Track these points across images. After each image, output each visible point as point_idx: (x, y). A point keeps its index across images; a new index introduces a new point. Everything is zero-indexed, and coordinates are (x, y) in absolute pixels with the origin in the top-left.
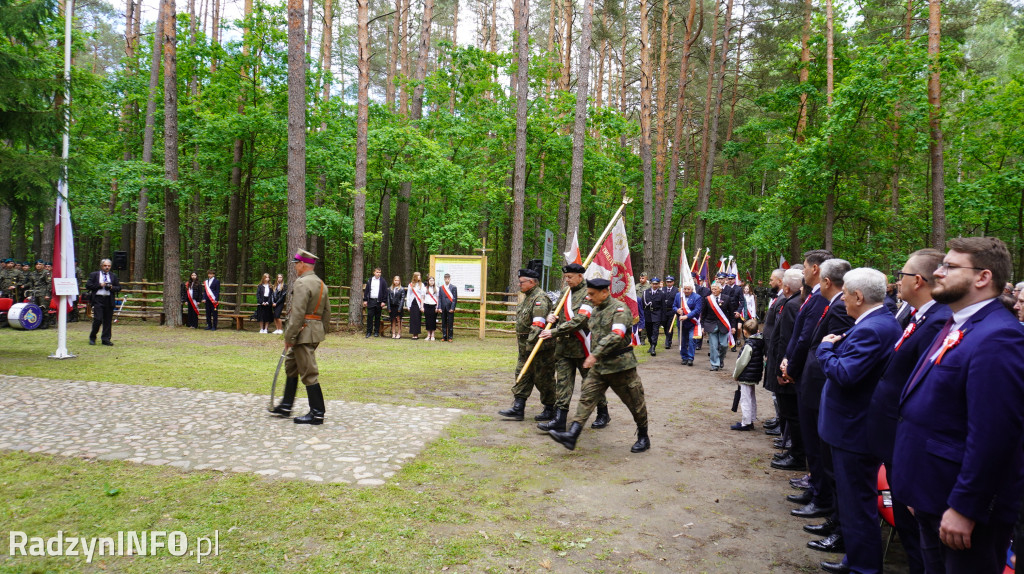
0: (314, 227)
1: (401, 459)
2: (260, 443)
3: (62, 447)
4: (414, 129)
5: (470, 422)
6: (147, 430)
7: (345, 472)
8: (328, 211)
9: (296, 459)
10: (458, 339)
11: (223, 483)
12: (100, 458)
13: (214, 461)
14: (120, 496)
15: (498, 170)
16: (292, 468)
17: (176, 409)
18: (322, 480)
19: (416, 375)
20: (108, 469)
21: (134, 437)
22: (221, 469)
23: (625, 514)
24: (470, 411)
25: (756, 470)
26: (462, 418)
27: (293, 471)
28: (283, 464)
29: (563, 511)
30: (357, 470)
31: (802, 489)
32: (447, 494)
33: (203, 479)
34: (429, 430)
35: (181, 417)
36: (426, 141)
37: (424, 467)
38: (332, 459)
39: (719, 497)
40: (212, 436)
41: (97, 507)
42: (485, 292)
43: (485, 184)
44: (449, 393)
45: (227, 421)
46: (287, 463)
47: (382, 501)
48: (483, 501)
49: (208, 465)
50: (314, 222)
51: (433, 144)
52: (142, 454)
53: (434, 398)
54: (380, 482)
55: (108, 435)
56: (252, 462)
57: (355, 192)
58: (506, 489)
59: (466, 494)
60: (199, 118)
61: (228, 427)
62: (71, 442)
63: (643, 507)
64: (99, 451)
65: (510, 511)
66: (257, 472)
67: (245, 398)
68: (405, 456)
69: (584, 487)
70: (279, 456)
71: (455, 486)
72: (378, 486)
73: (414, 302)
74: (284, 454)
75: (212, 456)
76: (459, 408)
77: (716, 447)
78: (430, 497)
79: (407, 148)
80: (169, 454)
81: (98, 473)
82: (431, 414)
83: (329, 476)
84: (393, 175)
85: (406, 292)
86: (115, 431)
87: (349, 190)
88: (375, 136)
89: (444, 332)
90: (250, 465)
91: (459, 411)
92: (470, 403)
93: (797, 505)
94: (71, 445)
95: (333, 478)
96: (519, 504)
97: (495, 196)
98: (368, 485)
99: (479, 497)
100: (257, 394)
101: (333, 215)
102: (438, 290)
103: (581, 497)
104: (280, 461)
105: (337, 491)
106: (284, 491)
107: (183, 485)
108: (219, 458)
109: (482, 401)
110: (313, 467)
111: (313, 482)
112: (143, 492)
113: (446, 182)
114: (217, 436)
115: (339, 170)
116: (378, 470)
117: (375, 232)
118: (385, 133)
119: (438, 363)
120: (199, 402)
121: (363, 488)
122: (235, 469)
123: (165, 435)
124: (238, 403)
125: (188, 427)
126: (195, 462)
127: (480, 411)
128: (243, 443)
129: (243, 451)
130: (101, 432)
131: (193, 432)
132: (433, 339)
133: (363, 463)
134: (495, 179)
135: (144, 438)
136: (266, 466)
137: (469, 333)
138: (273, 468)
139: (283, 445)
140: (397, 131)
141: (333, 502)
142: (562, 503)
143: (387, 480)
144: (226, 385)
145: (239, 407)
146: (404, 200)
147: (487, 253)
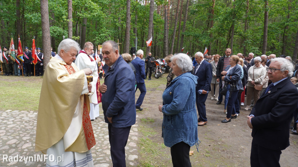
8: (57, 27)
43: (115, 20)
51: (95, 5)
57: (68, 20)
79: (86, 5)
84: (80, 14)
87: (66, 20)
97: (119, 24)
101: (60, 29)
117: (76, 37)
144: (19, 105)
145: (26, 122)
146: (85, 25)
147: (119, 45)
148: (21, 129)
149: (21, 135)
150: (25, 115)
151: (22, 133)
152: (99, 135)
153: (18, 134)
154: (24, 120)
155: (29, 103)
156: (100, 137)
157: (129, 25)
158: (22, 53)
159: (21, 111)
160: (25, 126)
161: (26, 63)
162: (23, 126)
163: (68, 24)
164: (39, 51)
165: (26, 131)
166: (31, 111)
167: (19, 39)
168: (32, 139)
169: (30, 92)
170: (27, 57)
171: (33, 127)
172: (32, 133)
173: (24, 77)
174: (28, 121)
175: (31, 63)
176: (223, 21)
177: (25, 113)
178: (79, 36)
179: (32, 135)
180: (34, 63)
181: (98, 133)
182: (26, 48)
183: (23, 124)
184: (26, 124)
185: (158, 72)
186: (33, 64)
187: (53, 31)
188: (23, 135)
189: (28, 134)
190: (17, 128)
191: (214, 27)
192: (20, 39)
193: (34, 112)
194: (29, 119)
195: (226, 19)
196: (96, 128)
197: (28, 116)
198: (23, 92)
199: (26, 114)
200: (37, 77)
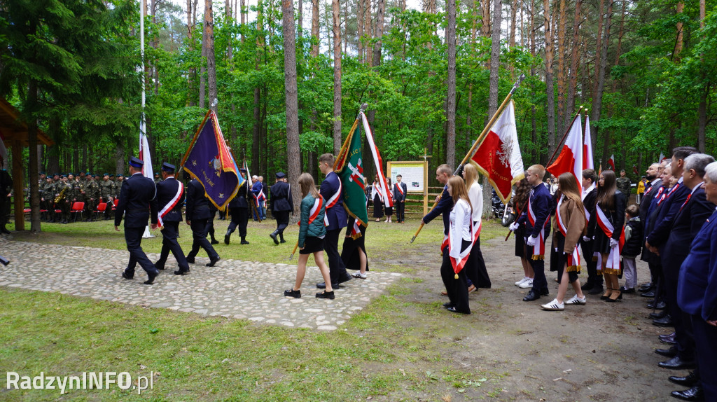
0: (307, 146)
1: (352, 311)
2: (256, 297)
3: (131, 298)
4: (374, 73)
5: (406, 283)
6: (185, 287)
7: (310, 320)
8: (316, 134)
9: (278, 310)
10: (408, 221)
11: (226, 325)
12: (152, 306)
13: (224, 311)
14: (159, 333)
15: (435, 98)
16: (275, 316)
17: (207, 273)
18: (293, 325)
19: (374, 248)
20: (155, 314)
21: (176, 292)
22: (227, 316)
23: (516, 360)
24: (408, 275)
25: (630, 326)
26: (401, 280)
27: (274, 318)
28: (268, 313)
29: (467, 355)
30: (319, 318)
31: (670, 344)
32: (380, 339)
33: (214, 323)
34: (375, 289)
35: (209, 278)
36: (384, 81)
37: (367, 317)
38: (303, 310)
39: (596, 348)
40: (226, 292)
41: (143, 340)
42: (427, 187)
43: (427, 109)
44: (395, 261)
45: (237, 281)
46: (271, 313)
47: (332, 343)
48: (406, 345)
49: (218, 313)
50: (307, 142)
51: (388, 83)
52: (179, 304)
53: (384, 265)
54: (333, 328)
55: (160, 290)
56: (248, 311)
57: (333, 119)
58: (426, 336)
59: (394, 339)
60: (231, 75)
61: (238, 285)
62: (137, 295)
63: (531, 354)
64: (153, 301)
65: (426, 354)
66: (250, 319)
67: (253, 265)
68: (355, 308)
69: (486, 336)
70: (267, 307)
71: (387, 332)
72: (332, 331)
73: (377, 195)
74: (270, 305)
75: (223, 306)
76: (400, 272)
77: (597, 306)
78: (368, 341)
79: (370, 87)
80: (196, 304)
81: (150, 317)
82: (379, 277)
83: (298, 323)
85: (371, 188)
86: (166, 287)
87: (329, 118)
88: (347, 80)
89: (398, 216)
90: (246, 313)
91: (398, 275)
92: (409, 269)
93: (664, 358)
94: (136, 297)
95: (301, 324)
96: (433, 349)
97: (434, 117)
98: (323, 331)
99: (403, 342)
100: (262, 262)
101: (320, 137)
102: (393, 186)
103: (482, 344)
104: (267, 311)
105: (302, 334)
106: (266, 333)
107: (200, 327)
108: (227, 308)
109: (418, 267)
110: (289, 316)
111: (287, 326)
112: (174, 331)
113: (398, 109)
114: (229, 292)
115: (323, 105)
116: (333, 319)
118: (354, 76)
119: (391, 239)
120: (223, 268)
121: (321, 332)
122: (236, 316)
123: (196, 291)
124: (248, 268)
125: (212, 286)
126: (211, 311)
127: (416, 275)
128: (245, 297)
129: (244, 303)
130: (156, 288)
131: (214, 289)
132: (390, 221)
133: (323, 313)
134: (434, 105)
135: (182, 293)
136: (256, 314)
137: (416, 216)
138: (261, 316)
139: (271, 299)
140: (363, 74)
141: (297, 343)
142: (467, 349)
143: (339, 327)
145: (248, 271)
147: (428, 159)
163: (333, 125)
184: (247, 273)
185: (508, 213)
190: (237, 276)
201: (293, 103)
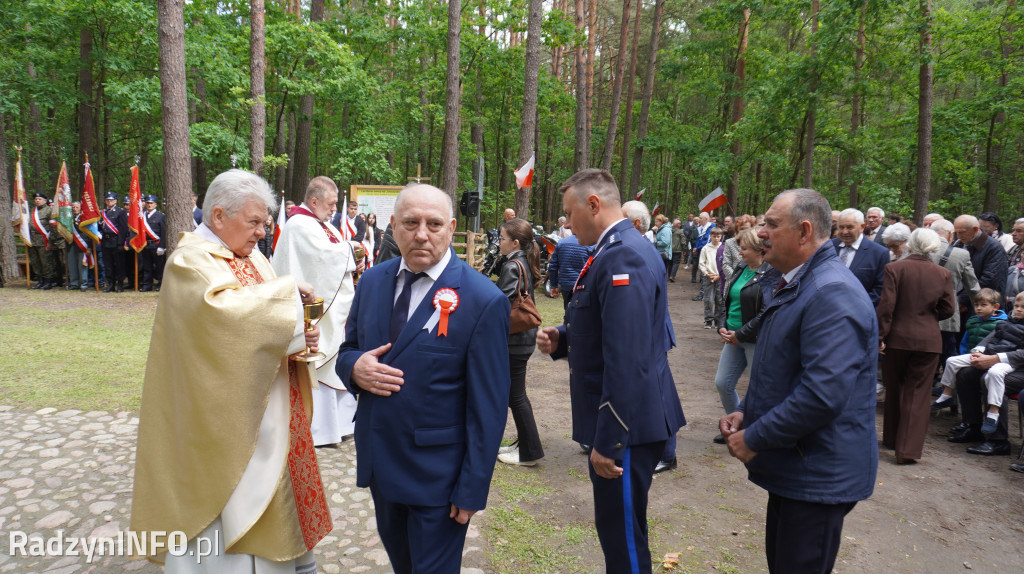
4: (318, 27)
8: (215, 127)
43: (408, 100)
50: (196, 142)
51: (342, 49)
57: (250, 102)
79: (310, 52)
84: (289, 83)
87: (241, 100)
88: (270, 35)
97: (420, 114)
117: (278, 155)
140: (298, 28)
144: (80, 392)
145: (103, 450)
146: (306, 118)
148: (86, 475)
149: (87, 497)
150: (101, 426)
151: (88, 491)
152: (350, 499)
153: (76, 494)
154: (96, 442)
155: (116, 385)
156: (354, 502)
157: (455, 118)
158: (96, 214)
159: (88, 411)
160: (102, 465)
161: (107, 245)
162: (94, 464)
163: (250, 112)
164: (153, 206)
165: (103, 481)
166: (119, 411)
167: (87, 165)
168: (123, 510)
169: (119, 346)
170: (110, 225)
171: (125, 468)
172: (121, 489)
173: (100, 293)
174: (110, 448)
175: (127, 248)
176: (776, 98)
177: (101, 419)
178: (286, 155)
179: (121, 497)
180: (135, 248)
181: (347, 489)
182: (109, 196)
183: (95, 458)
184: (103, 457)
186: (132, 251)
187: (201, 140)
188: (93, 497)
189: (109, 492)
190: (74, 472)
191: (744, 119)
192: (91, 167)
193: (130, 417)
194: (113, 441)
195: (786, 92)
196: (340, 473)
197: (111, 430)
198: (95, 346)
199: (105, 423)
200: (146, 293)
201: (177, 60)
